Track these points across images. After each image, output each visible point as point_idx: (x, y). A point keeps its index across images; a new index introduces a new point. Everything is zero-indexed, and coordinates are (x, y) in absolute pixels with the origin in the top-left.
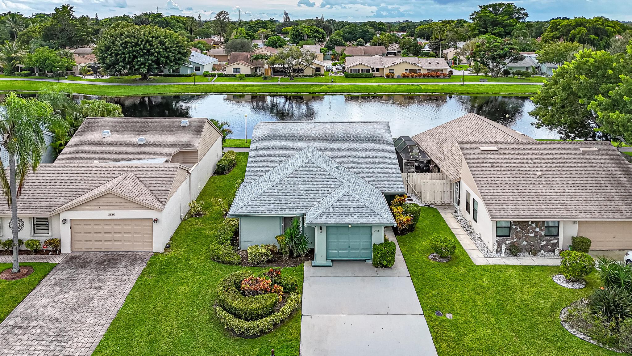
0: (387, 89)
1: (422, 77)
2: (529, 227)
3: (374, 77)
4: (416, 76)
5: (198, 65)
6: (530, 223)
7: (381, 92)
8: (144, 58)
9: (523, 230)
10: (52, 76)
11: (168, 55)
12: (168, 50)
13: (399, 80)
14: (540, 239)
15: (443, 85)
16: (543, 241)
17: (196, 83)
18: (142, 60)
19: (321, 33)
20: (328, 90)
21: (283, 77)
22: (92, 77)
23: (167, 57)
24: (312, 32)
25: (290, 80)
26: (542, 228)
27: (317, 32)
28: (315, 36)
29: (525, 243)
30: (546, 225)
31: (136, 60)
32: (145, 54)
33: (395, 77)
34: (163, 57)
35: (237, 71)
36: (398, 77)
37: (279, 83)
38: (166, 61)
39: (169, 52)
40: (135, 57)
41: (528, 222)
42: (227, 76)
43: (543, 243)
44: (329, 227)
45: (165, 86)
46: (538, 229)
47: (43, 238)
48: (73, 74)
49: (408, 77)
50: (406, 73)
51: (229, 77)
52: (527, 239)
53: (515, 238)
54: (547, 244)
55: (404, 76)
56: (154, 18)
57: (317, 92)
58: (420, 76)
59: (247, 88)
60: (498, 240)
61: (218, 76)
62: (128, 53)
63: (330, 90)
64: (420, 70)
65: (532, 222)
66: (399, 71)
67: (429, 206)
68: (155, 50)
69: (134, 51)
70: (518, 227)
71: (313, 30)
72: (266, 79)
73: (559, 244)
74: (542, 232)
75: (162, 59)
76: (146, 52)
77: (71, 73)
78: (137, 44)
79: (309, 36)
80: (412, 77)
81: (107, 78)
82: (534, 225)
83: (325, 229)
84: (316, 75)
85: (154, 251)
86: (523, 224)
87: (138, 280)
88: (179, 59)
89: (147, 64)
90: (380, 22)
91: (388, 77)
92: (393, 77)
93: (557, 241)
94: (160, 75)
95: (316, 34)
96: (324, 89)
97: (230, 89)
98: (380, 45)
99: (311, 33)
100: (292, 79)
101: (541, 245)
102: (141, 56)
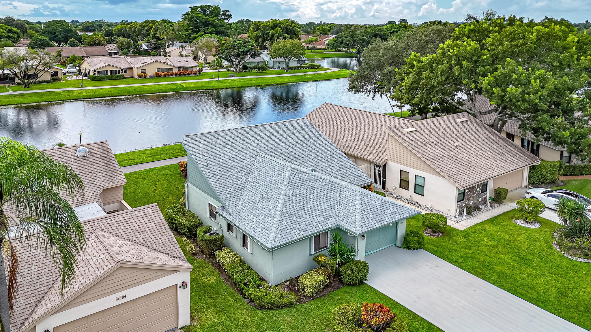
0: (149, 89)
1: (174, 76)
2: (474, 189)
3: (125, 78)
4: (168, 75)
7: (145, 93)
9: (471, 192)
13: (153, 80)
14: (479, 196)
15: (201, 82)
20: (85, 96)
29: (471, 203)
33: (148, 77)
36: (151, 77)
37: (12, 93)
43: (480, 199)
46: (478, 189)
49: (160, 76)
50: (158, 73)
52: (473, 199)
53: (467, 200)
55: (157, 76)
57: (72, 98)
58: (172, 75)
60: (458, 205)
63: (88, 96)
64: (172, 68)
66: (151, 71)
71: (4, 30)
73: (487, 198)
74: (480, 191)
80: (165, 76)
82: (477, 186)
84: (54, 80)
85: (180, 327)
91: (140, 78)
92: (145, 77)
93: (486, 195)
96: (79, 95)
100: (26, 86)
101: (479, 201)
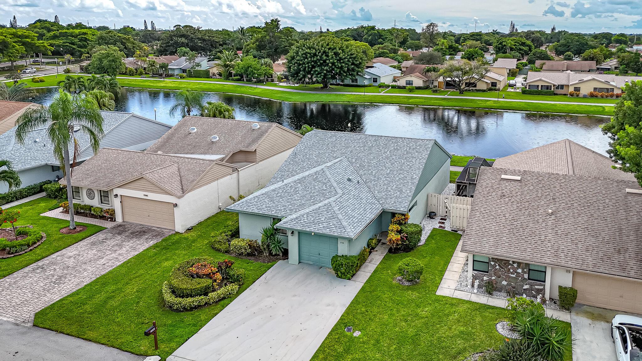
1: (614, 97)
2: (510, 267)
3: (557, 94)
4: (607, 97)
5: (375, 76)
6: (511, 262)
8: (322, 68)
9: (502, 268)
10: (255, 82)
11: (342, 66)
12: (342, 61)
13: (586, 100)
14: (522, 281)
16: (526, 285)
17: (365, 94)
18: (319, 70)
19: (528, 46)
21: (455, 90)
22: (285, 84)
23: (341, 68)
24: (517, 44)
25: (460, 93)
26: (525, 270)
27: (523, 44)
28: (520, 48)
29: (504, 283)
30: (531, 268)
31: (314, 70)
32: (321, 64)
33: (581, 95)
34: (337, 68)
35: (409, 83)
36: (585, 97)
37: (446, 96)
38: (340, 71)
39: (343, 63)
40: (313, 67)
41: (509, 261)
42: (399, 87)
43: (526, 287)
44: (300, 233)
45: (338, 95)
46: (520, 271)
47: (105, 207)
48: (273, 81)
49: (597, 97)
50: (594, 92)
51: (402, 88)
52: (507, 279)
53: (493, 275)
54: (531, 289)
55: (592, 96)
56: (368, 31)
58: (612, 96)
59: (411, 101)
60: (474, 274)
61: (392, 88)
62: (308, 63)
64: (613, 89)
65: (514, 262)
66: (586, 90)
67: (457, 231)
68: (329, 61)
69: (313, 61)
70: (497, 264)
71: (518, 43)
72: (435, 92)
73: (545, 291)
74: (524, 275)
75: (336, 69)
76: (323, 63)
77: (271, 80)
78: (315, 55)
79: (512, 49)
80: (602, 97)
81: (296, 85)
82: (515, 265)
83: (296, 234)
84: (490, 90)
85: (176, 231)
86: (504, 263)
87: (144, 251)
88: (353, 70)
89: (322, 74)
90: (621, 33)
91: (572, 96)
92: (578, 96)
93: (542, 287)
94: (341, 85)
95: (522, 47)
97: (394, 100)
98: (592, 59)
99: (515, 45)
101: (524, 288)
102: (319, 66)
